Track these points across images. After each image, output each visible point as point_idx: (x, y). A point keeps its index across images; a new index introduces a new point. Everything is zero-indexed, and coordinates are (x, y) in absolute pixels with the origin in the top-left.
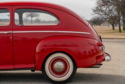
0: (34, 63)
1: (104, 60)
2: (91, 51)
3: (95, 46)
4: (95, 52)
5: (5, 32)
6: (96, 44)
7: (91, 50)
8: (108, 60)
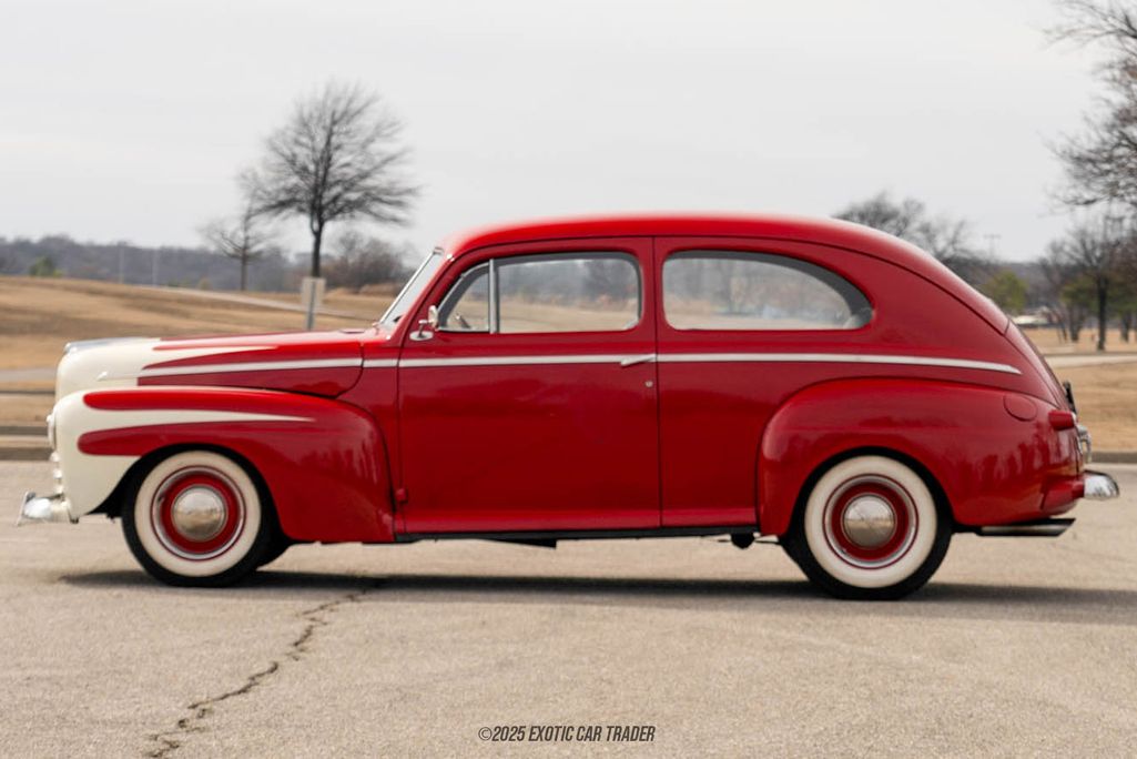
0: (755, 503)
1: (1080, 493)
2: (1018, 456)
3: (1039, 426)
4: (1037, 463)
5: (626, 360)
6: (1044, 419)
7: (1022, 447)
8: (1099, 495)
